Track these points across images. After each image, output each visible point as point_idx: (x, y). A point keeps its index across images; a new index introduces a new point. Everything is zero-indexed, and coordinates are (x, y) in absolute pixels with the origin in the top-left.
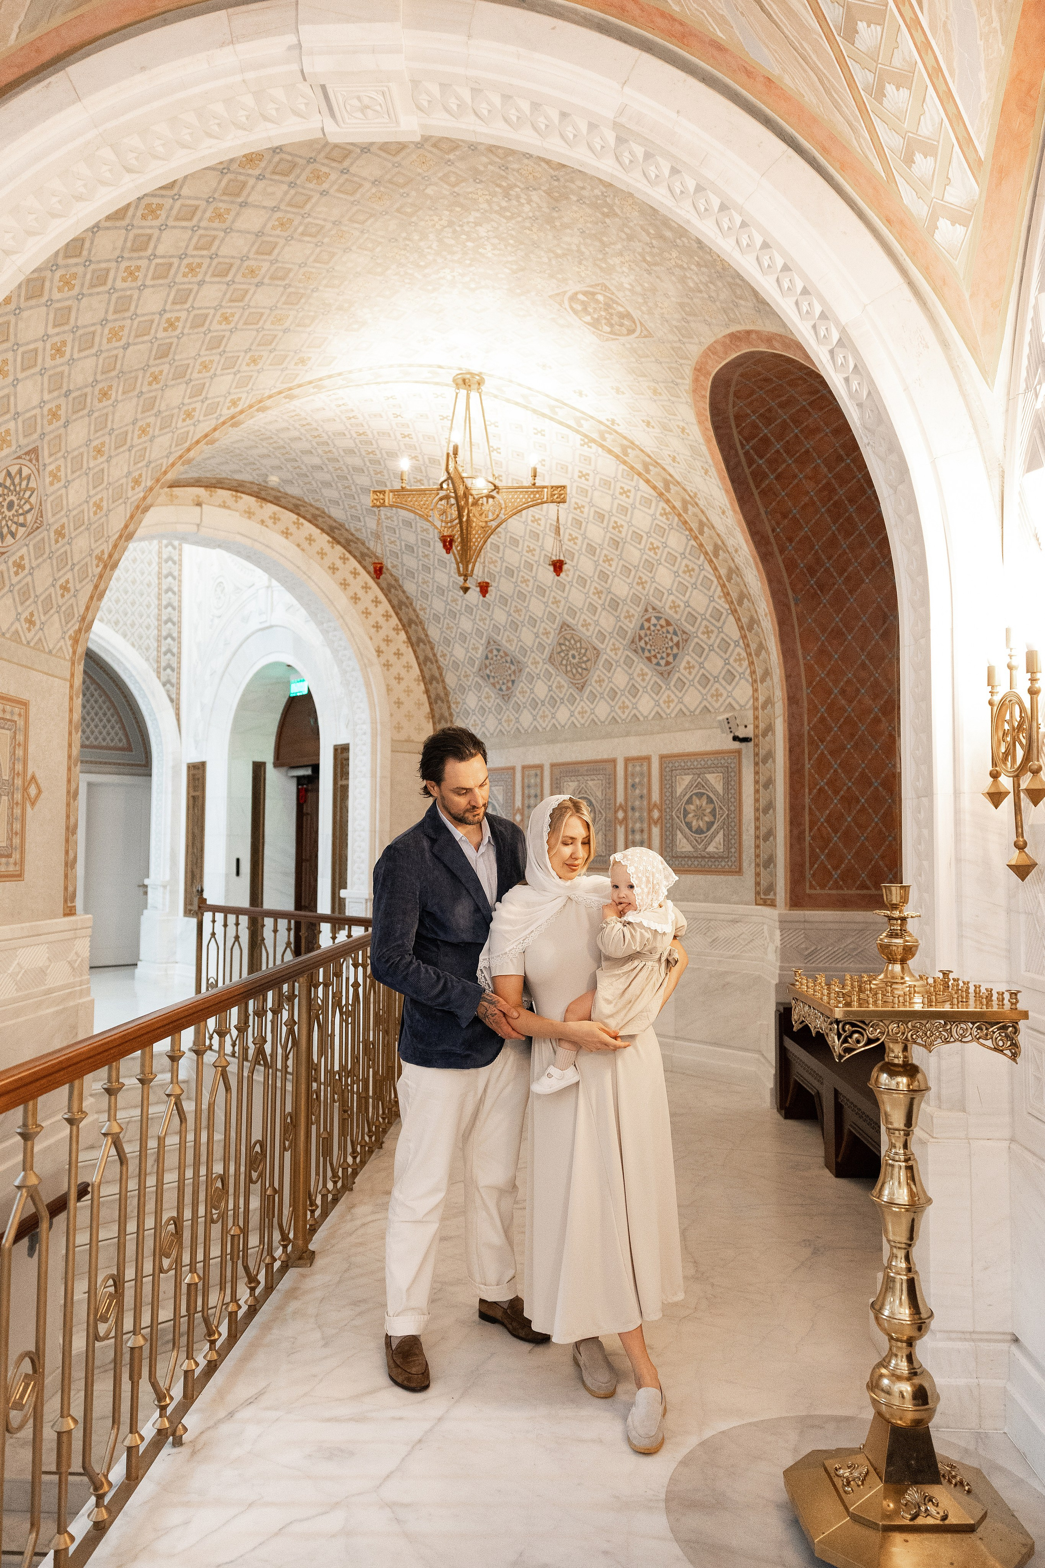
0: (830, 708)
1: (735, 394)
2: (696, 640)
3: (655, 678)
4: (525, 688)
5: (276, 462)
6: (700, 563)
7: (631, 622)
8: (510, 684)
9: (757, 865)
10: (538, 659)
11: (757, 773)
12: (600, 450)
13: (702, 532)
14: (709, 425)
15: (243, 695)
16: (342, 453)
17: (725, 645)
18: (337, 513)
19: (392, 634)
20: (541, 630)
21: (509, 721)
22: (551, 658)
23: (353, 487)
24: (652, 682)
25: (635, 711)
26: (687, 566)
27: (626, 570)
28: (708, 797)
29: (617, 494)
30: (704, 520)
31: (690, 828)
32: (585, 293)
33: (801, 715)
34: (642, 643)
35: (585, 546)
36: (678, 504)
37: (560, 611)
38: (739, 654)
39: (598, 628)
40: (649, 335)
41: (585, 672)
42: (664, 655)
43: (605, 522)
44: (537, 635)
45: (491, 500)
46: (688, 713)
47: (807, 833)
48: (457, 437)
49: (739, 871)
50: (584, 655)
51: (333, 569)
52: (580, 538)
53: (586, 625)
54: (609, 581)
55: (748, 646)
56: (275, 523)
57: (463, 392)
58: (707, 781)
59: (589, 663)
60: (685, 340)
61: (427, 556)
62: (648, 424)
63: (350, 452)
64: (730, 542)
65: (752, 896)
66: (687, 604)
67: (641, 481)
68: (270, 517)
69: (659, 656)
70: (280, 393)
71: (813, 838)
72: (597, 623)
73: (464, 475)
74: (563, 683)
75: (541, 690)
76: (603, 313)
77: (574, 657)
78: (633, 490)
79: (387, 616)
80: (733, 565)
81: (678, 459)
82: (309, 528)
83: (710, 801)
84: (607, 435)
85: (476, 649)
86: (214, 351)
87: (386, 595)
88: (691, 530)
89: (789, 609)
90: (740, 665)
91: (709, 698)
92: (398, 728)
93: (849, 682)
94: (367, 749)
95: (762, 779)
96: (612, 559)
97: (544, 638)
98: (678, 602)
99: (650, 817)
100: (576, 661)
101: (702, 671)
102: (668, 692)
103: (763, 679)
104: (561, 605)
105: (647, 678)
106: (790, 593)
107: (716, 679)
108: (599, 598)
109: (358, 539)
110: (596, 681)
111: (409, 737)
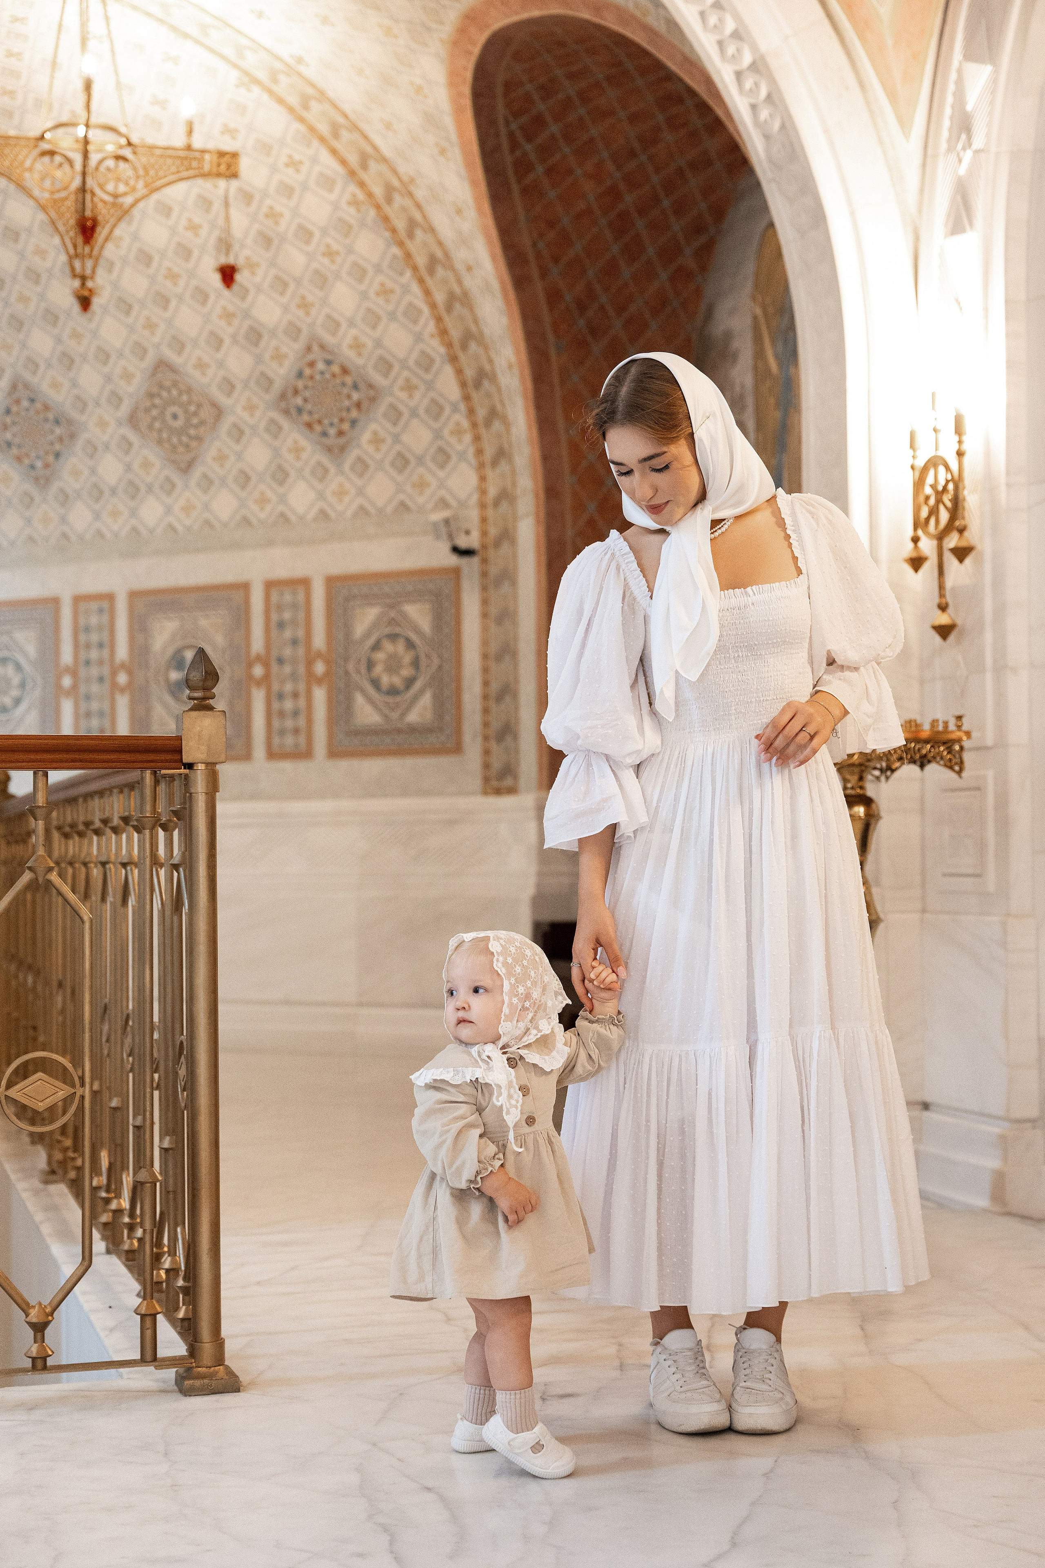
0: (602, 506)
1: (513, 56)
2: (390, 399)
3: (318, 456)
4: (81, 466)
6: (404, 281)
7: (282, 365)
8: (51, 459)
9: (486, 738)
10: (108, 418)
11: (485, 602)
12: (265, 97)
13: (411, 235)
14: (467, 90)
17: (436, 410)
20: (118, 371)
21: (46, 521)
22: (133, 420)
24: (313, 462)
25: (282, 507)
26: (382, 285)
27: (281, 284)
28: (408, 639)
29: (281, 165)
30: (420, 218)
31: (378, 688)
33: (562, 514)
35: (212, 240)
36: (378, 191)
37: (156, 341)
38: (458, 424)
39: (222, 373)
41: (195, 443)
42: (336, 421)
44: (108, 379)
45: (122, 164)
46: (372, 511)
49: (457, 749)
50: (196, 414)
52: (205, 228)
53: (201, 366)
54: (250, 299)
55: (472, 411)
58: (405, 616)
59: (202, 430)
62: (362, 72)
64: (460, 256)
65: (478, 782)
66: (378, 343)
67: (324, 150)
69: (326, 422)
72: (221, 364)
74: (152, 458)
75: (111, 469)
78: (307, 163)
80: (459, 289)
81: (396, 126)
83: (410, 645)
84: (283, 77)
88: (394, 231)
89: (550, 361)
90: (460, 441)
95: (495, 610)
96: (257, 265)
97: (123, 384)
98: (364, 339)
99: (310, 674)
100: (179, 423)
101: (398, 447)
102: (340, 479)
103: (495, 463)
104: (159, 332)
105: (304, 456)
106: (551, 336)
107: (420, 460)
108: (229, 324)
110: (214, 458)
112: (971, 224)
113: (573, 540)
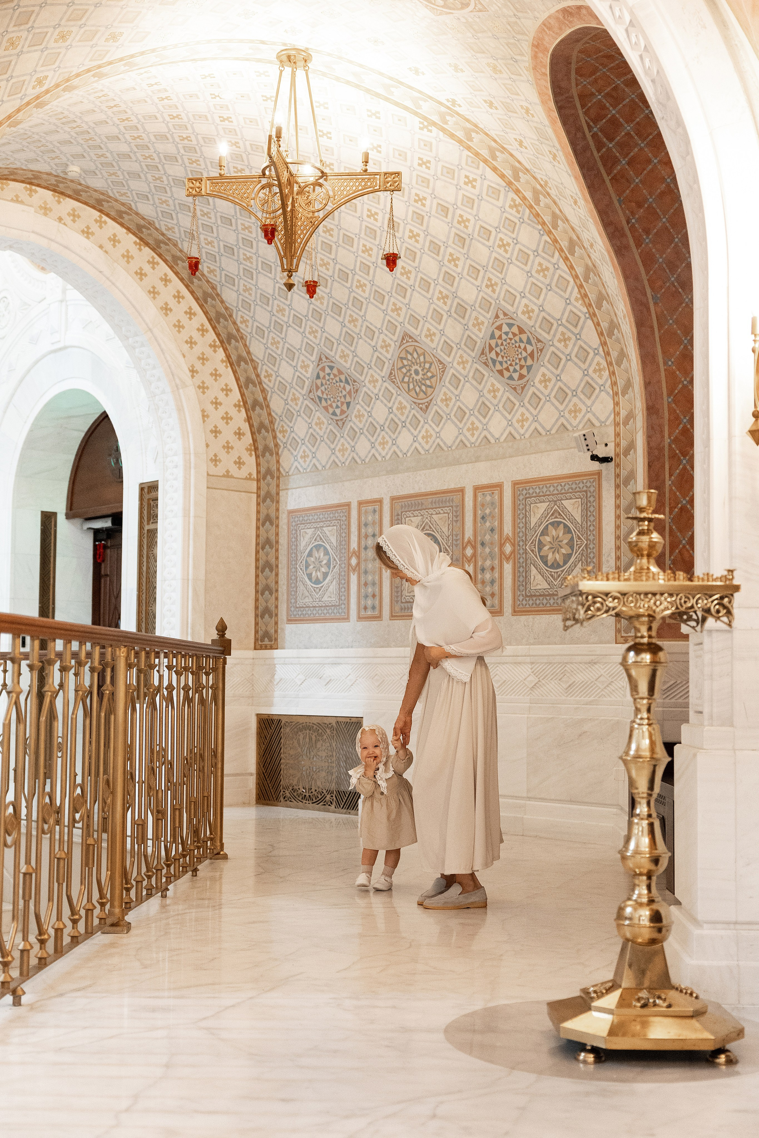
1: (576, 73)
2: (552, 349)
3: (507, 394)
4: (362, 411)
5: (79, 150)
6: (554, 261)
7: (480, 330)
8: (345, 407)
10: (376, 376)
11: (618, 497)
12: (441, 133)
13: (555, 226)
14: (552, 105)
15: (31, 431)
16: (153, 139)
17: (583, 354)
18: (145, 209)
19: (209, 351)
20: (380, 343)
21: (343, 450)
22: (391, 375)
23: (165, 178)
24: (504, 399)
25: (485, 433)
26: (540, 264)
27: (474, 271)
28: (566, 526)
29: (462, 184)
30: (558, 212)
31: (546, 563)
33: (661, 426)
34: (493, 355)
35: (427, 244)
36: (529, 195)
37: (401, 319)
38: (598, 364)
39: (443, 338)
40: (483, 10)
41: (430, 390)
42: (518, 367)
43: (450, 216)
44: (375, 349)
45: (318, 188)
46: (544, 433)
48: (281, 119)
50: (429, 370)
51: (141, 274)
52: (422, 235)
53: (430, 335)
54: (455, 284)
55: (607, 354)
56: (74, 221)
57: (288, 70)
58: (564, 509)
59: (433, 380)
60: (520, 14)
61: (248, 259)
62: (491, 105)
63: (162, 137)
64: (585, 236)
65: (612, 634)
66: (542, 309)
67: (488, 169)
68: (69, 214)
69: (511, 369)
70: (89, 71)
72: (442, 333)
73: (288, 160)
74: (405, 403)
75: (380, 412)
77: (417, 372)
78: (479, 179)
79: (202, 330)
80: (589, 263)
81: (525, 144)
82: (113, 227)
83: (567, 530)
84: (448, 118)
85: (305, 367)
86: (22, 27)
87: (201, 306)
88: (544, 223)
89: (648, 309)
90: (600, 377)
91: (567, 415)
92: (215, 460)
96: (458, 259)
97: (383, 351)
98: (532, 306)
99: (502, 552)
100: (419, 377)
101: (559, 384)
102: (522, 410)
103: (624, 391)
104: (403, 313)
105: (499, 394)
106: (648, 291)
107: (574, 393)
108: (445, 303)
109: (169, 239)
110: (442, 400)
111: (228, 471)
113: (670, 445)
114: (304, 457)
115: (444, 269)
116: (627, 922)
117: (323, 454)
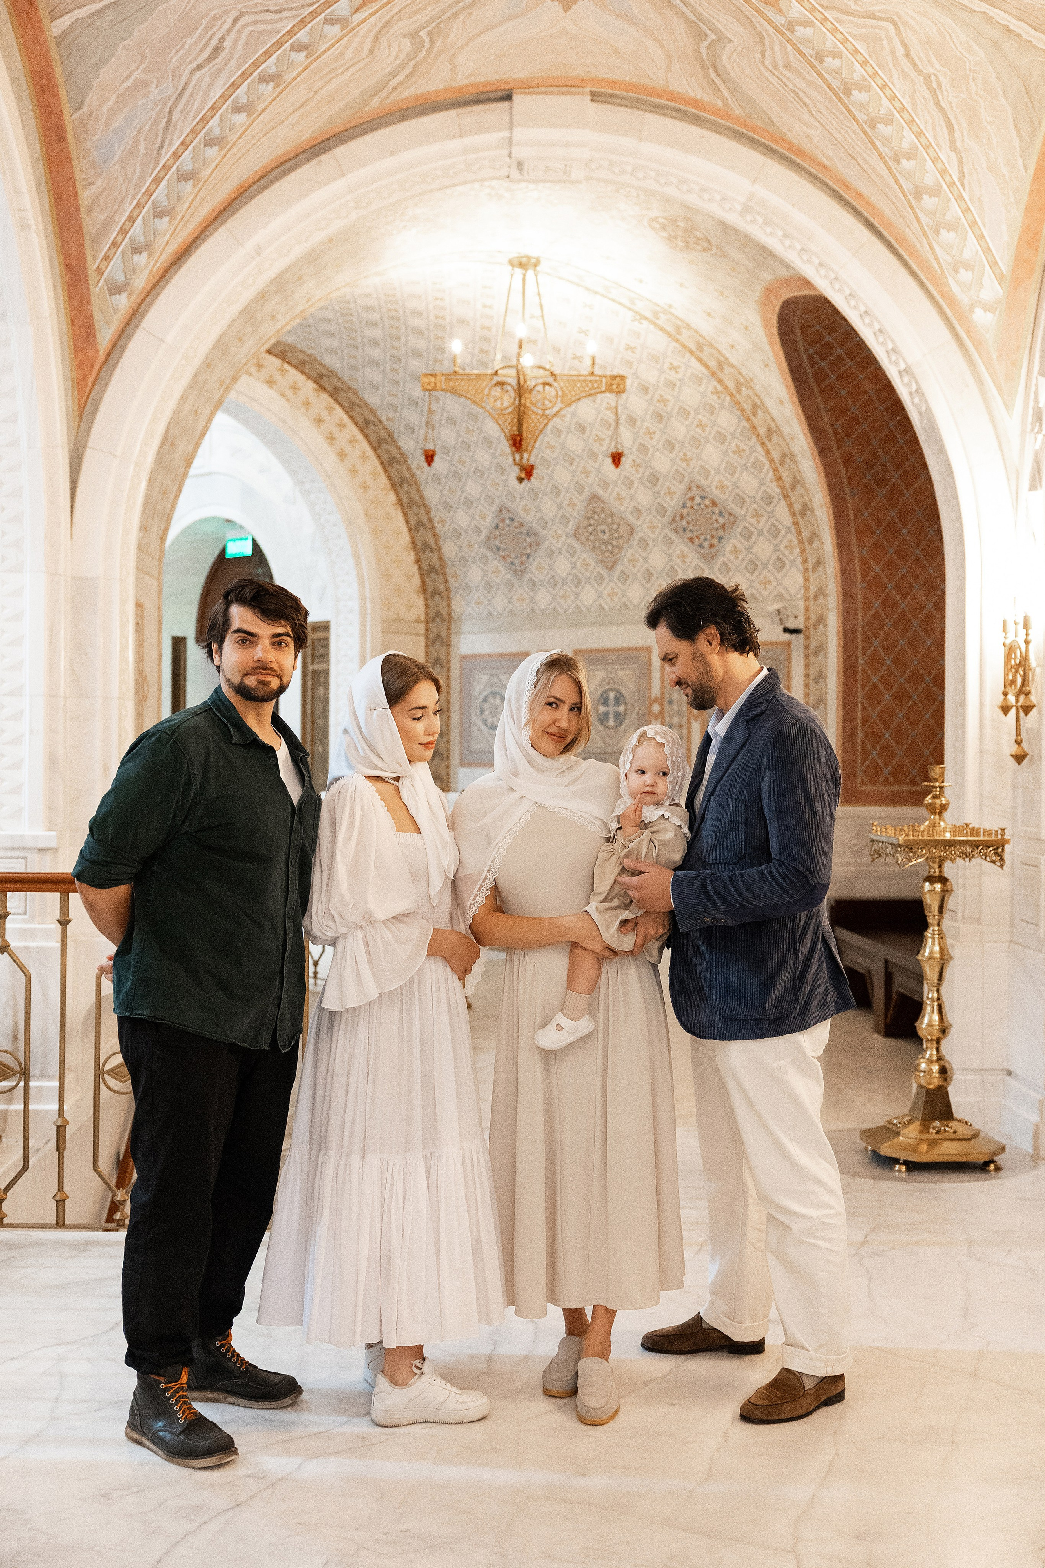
0: (884, 604)
2: (744, 523)
3: (697, 561)
4: (543, 564)
6: (751, 444)
7: (672, 499)
8: (524, 558)
10: (560, 532)
11: (807, 666)
12: (652, 327)
13: (755, 414)
14: (775, 331)
16: (360, 309)
17: (775, 531)
18: (331, 361)
19: (381, 494)
20: (566, 501)
21: (521, 600)
22: (576, 534)
23: (360, 339)
24: (693, 565)
26: (737, 446)
27: (670, 446)
29: (665, 369)
30: (758, 403)
32: (667, 219)
33: (855, 610)
34: (684, 523)
35: (624, 417)
36: (731, 385)
37: (589, 481)
38: (790, 541)
39: (633, 503)
40: (724, 256)
41: (616, 550)
42: (708, 537)
43: (650, 395)
44: (560, 506)
45: (547, 388)
47: (859, 730)
50: (616, 531)
51: (319, 421)
53: (620, 499)
54: (650, 455)
55: (799, 533)
59: (621, 541)
62: (709, 315)
63: (370, 309)
64: (786, 430)
66: (736, 485)
67: (693, 360)
69: (702, 537)
71: (866, 735)
72: (632, 498)
74: (589, 560)
75: (562, 566)
76: (681, 233)
78: (683, 367)
79: (375, 474)
80: (787, 451)
81: (737, 348)
82: (294, 375)
84: (662, 316)
85: (483, 516)
87: (374, 450)
88: (743, 411)
89: (846, 504)
90: (792, 553)
91: (757, 585)
92: (387, 605)
93: (903, 577)
94: (355, 629)
95: (813, 673)
97: (569, 510)
98: (726, 483)
100: (606, 537)
101: (750, 556)
103: (815, 568)
104: (592, 476)
105: (688, 560)
106: (847, 486)
107: (765, 566)
108: (637, 471)
109: (350, 388)
110: (629, 561)
111: (399, 615)
112: (1041, 486)
113: (863, 628)
114: (479, 603)
115: (639, 440)
116: (922, 1074)
117: (500, 602)
